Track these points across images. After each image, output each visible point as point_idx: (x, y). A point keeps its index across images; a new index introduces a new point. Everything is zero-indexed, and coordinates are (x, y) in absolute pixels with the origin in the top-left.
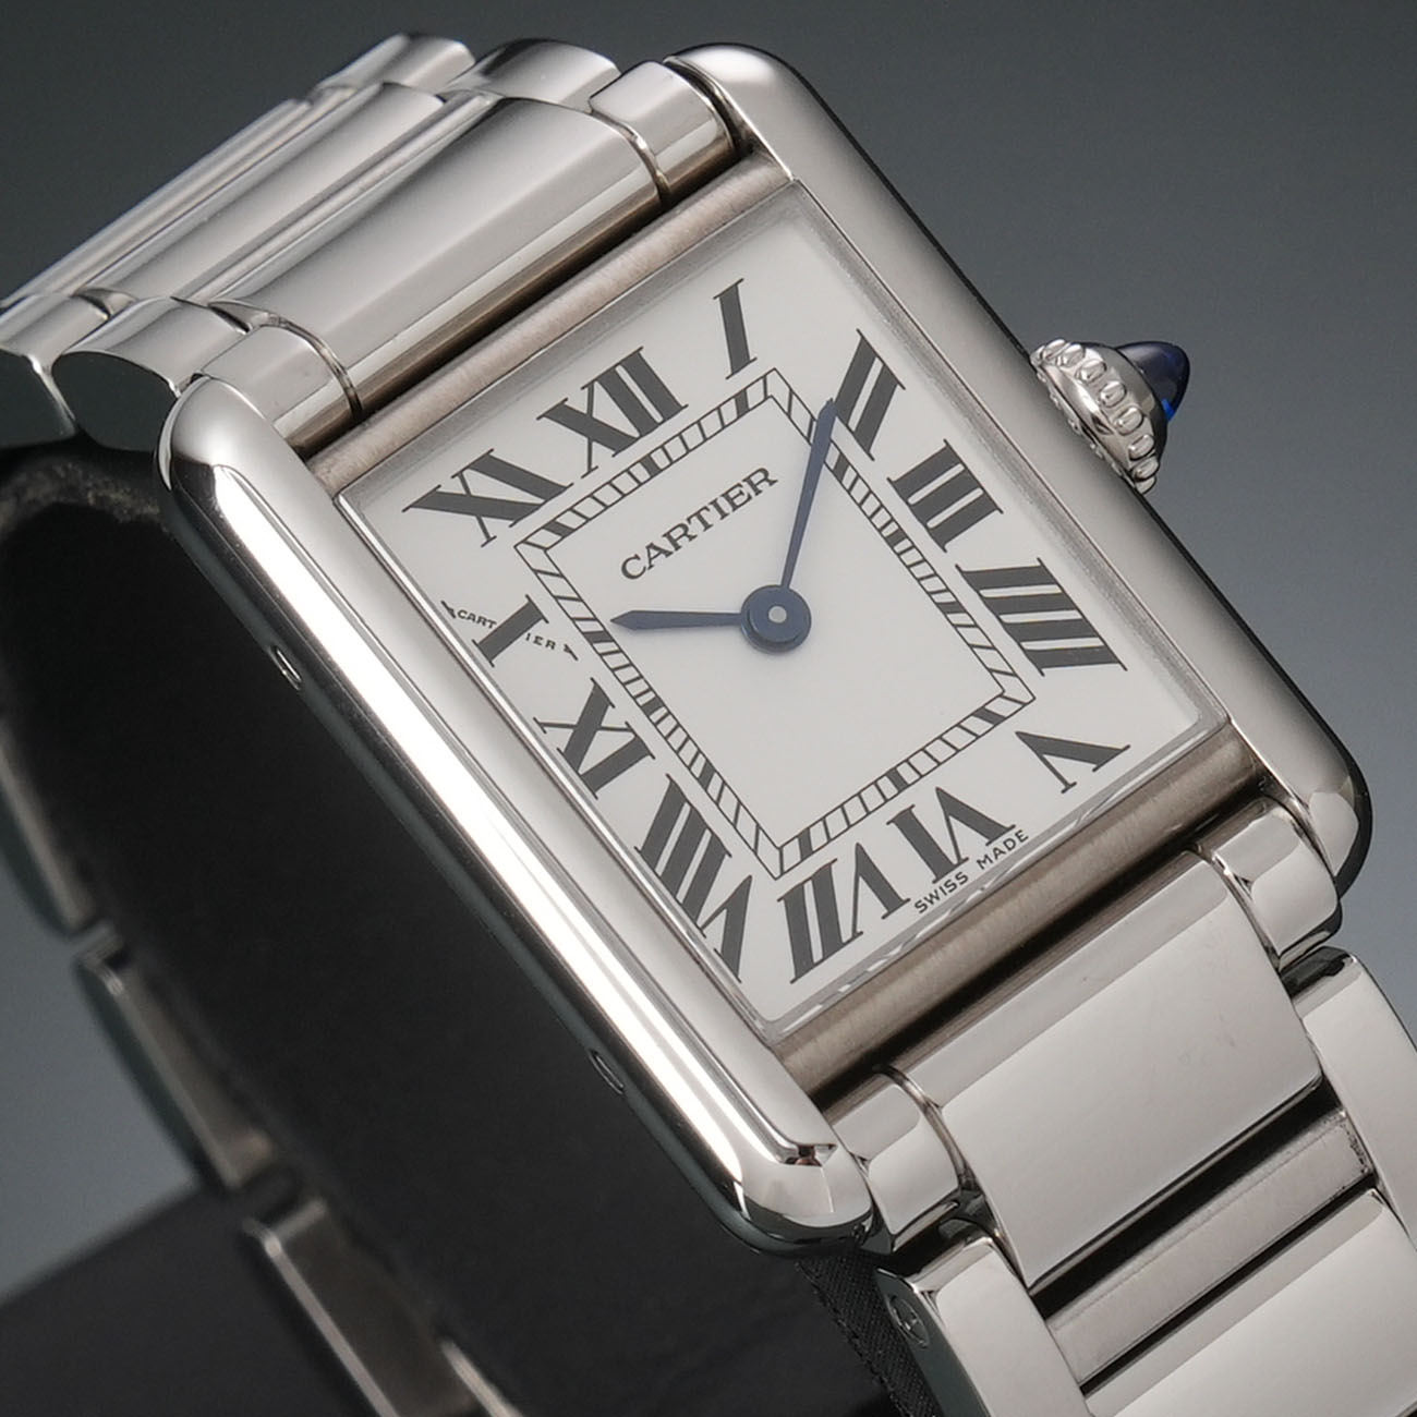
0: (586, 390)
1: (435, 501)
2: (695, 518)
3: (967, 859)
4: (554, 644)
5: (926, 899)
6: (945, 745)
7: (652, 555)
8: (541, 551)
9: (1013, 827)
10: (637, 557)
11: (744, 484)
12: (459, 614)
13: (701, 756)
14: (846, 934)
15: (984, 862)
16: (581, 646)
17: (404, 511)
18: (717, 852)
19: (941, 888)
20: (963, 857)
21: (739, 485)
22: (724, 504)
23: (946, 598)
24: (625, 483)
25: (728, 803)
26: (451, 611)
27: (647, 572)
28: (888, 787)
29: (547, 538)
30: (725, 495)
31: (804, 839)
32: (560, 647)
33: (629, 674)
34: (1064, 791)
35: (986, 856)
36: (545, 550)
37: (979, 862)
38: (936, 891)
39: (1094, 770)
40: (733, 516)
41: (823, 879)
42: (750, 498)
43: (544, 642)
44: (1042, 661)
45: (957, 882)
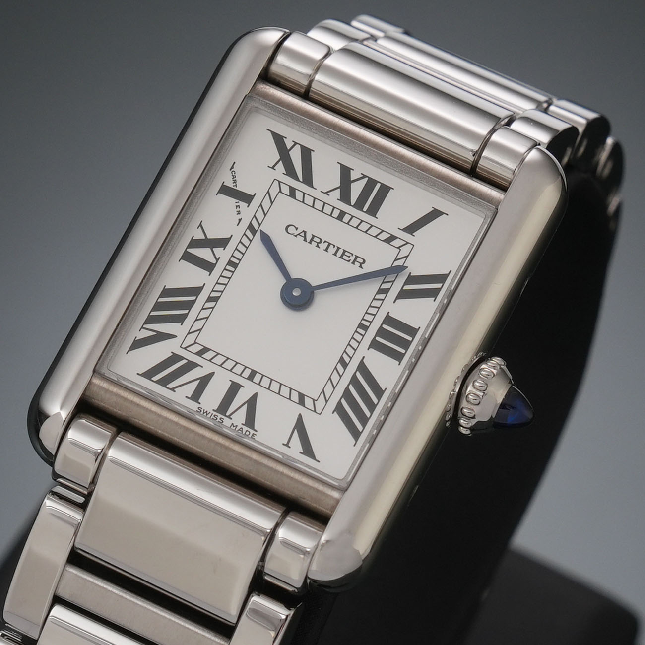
0: (362, 176)
1: (279, 140)
2: (328, 243)
3: (231, 419)
4: (240, 214)
5: (204, 410)
6: (279, 388)
7: (301, 234)
8: (279, 190)
9: (256, 431)
10: (297, 229)
11: (354, 257)
12: (233, 171)
13: (221, 293)
14: (171, 386)
15: (234, 426)
16: (245, 224)
17: (267, 129)
18: (181, 319)
19: (212, 414)
20: (231, 417)
21: (352, 255)
22: (340, 253)
23: (347, 359)
24: (328, 209)
25: (205, 313)
26: (232, 167)
27: (292, 235)
28: (247, 373)
29: (286, 190)
30: (345, 251)
31: (205, 350)
32: (239, 217)
33: (243, 249)
34: (284, 444)
35: (237, 426)
36: (280, 191)
37: (233, 424)
38: (210, 413)
39: (300, 453)
40: (337, 259)
41: (191, 366)
42: (349, 261)
43: (238, 209)
44: (339, 409)
45: (218, 420)
